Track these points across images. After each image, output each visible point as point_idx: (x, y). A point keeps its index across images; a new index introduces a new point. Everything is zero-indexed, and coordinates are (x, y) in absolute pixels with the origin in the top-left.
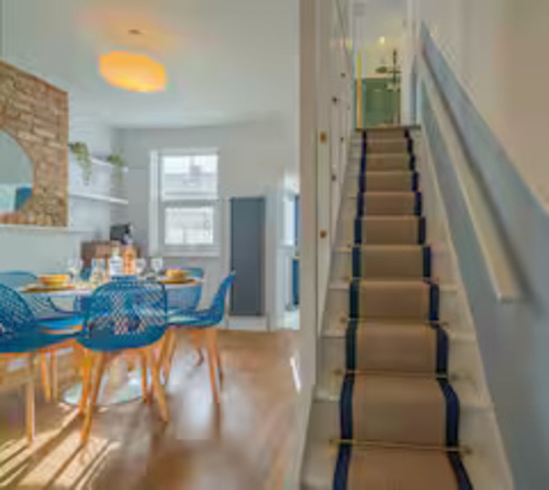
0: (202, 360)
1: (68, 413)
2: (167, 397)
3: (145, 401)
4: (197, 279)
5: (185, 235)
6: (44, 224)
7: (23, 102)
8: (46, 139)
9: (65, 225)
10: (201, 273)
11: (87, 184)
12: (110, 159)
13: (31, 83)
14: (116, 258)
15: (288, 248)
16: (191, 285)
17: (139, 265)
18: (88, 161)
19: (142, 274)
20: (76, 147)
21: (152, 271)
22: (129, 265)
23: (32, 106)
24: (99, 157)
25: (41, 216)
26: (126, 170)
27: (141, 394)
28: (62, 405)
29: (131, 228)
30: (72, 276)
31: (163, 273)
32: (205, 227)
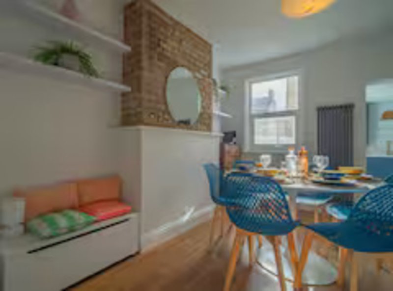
8: (204, 76)
9: (210, 131)
12: (223, 89)
25: (202, 125)
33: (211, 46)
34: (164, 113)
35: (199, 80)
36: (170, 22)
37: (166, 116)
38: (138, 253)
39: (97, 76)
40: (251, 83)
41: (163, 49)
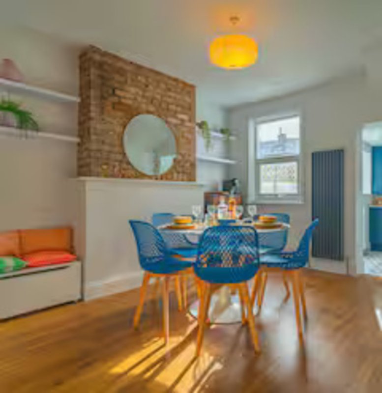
0: (288, 296)
1: (191, 323)
2: (260, 327)
3: (243, 326)
4: (285, 224)
5: (275, 187)
6: (183, 180)
7: (170, 97)
8: (182, 121)
9: (194, 180)
10: (287, 219)
11: (207, 150)
12: (222, 131)
13: (174, 83)
14: (223, 205)
15: (366, 195)
16: (278, 230)
17: (239, 211)
18: (208, 134)
19: (241, 218)
20: (202, 125)
21: (249, 216)
22: (232, 211)
23: (175, 98)
24: (216, 131)
25: (181, 175)
26: (232, 138)
27: (239, 319)
28: (188, 315)
29: (237, 181)
30: (194, 218)
31: (256, 218)
32: (291, 179)
33: (193, 87)
34: (121, 162)
35: (176, 125)
36: (128, 68)
37: (125, 166)
38: (81, 300)
39: (38, 130)
40: (257, 124)
41: (119, 97)
